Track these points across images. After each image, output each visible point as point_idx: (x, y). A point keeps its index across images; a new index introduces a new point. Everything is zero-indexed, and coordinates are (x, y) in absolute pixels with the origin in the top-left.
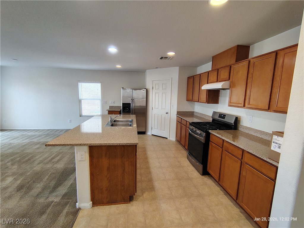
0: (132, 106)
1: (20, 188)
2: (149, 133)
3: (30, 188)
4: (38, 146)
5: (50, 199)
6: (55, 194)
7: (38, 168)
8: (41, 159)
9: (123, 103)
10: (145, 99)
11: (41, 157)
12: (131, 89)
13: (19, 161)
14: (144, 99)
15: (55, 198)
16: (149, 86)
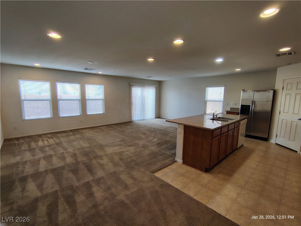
0: (252, 108)
1: (158, 144)
2: (273, 141)
3: (161, 145)
4: (173, 129)
5: (166, 152)
6: (170, 151)
7: (168, 139)
8: (171, 135)
9: (241, 105)
10: (271, 103)
11: (172, 134)
12: (253, 91)
13: (162, 133)
14: (269, 102)
15: (169, 153)
16: (278, 86)
